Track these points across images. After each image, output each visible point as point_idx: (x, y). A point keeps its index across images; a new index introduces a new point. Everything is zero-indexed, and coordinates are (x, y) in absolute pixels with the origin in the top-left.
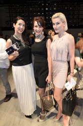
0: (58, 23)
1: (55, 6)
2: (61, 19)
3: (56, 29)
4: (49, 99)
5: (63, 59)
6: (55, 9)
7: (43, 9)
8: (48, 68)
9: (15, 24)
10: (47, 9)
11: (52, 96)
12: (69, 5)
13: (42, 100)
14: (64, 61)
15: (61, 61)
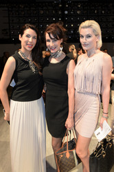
0: (89, 36)
1: (78, 9)
2: (94, 31)
3: (85, 45)
4: (68, 155)
5: (94, 91)
6: (78, 12)
7: (60, 13)
8: (68, 106)
9: (22, 36)
10: (66, 12)
11: (74, 151)
12: (100, 8)
13: (57, 156)
14: (95, 94)
15: (92, 94)
